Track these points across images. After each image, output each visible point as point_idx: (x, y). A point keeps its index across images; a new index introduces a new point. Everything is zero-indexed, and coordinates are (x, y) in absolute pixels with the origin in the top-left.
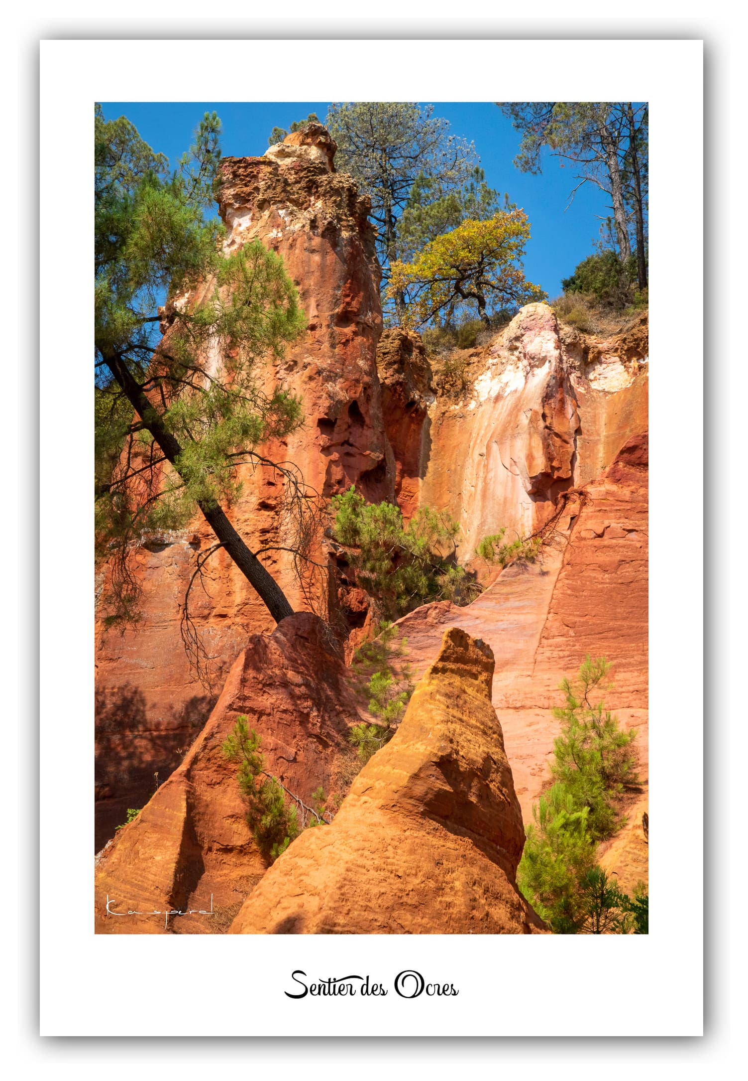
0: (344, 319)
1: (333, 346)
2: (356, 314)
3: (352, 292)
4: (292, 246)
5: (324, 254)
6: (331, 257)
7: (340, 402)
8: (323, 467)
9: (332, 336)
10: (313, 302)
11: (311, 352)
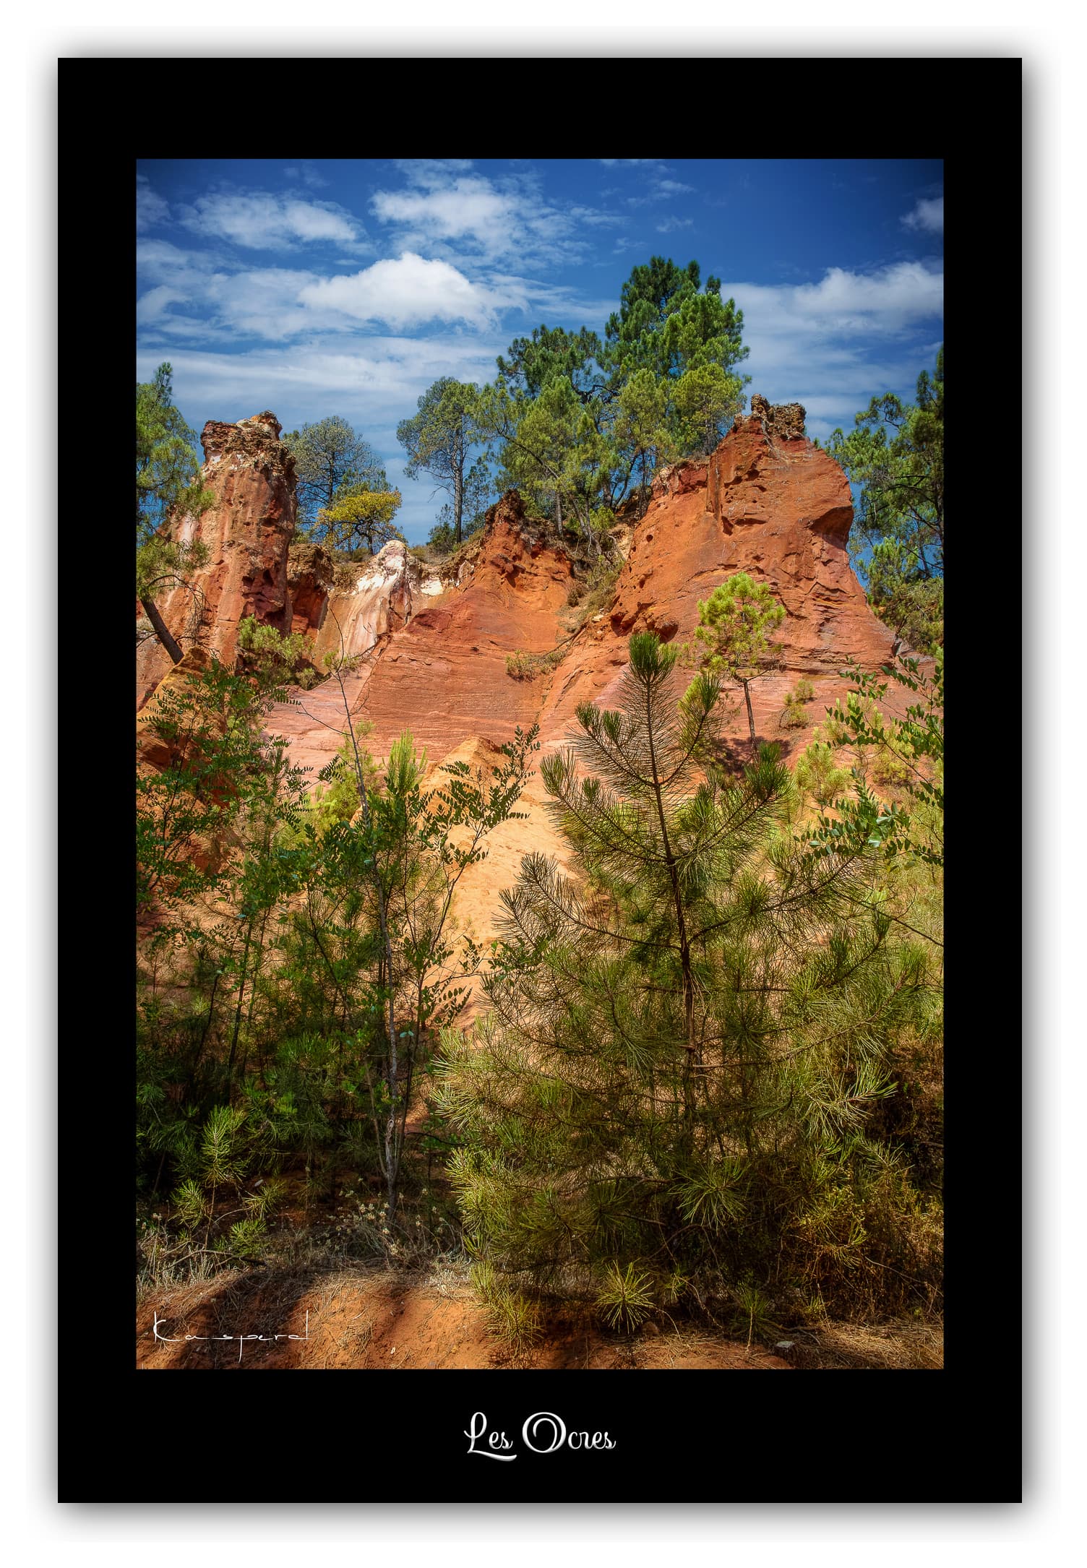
0: (268, 522)
1: (259, 536)
2: (277, 521)
3: (276, 507)
4: (242, 476)
5: (260, 483)
6: (265, 485)
7: (257, 568)
8: (242, 605)
9: (259, 530)
10: (250, 509)
11: (244, 537)
